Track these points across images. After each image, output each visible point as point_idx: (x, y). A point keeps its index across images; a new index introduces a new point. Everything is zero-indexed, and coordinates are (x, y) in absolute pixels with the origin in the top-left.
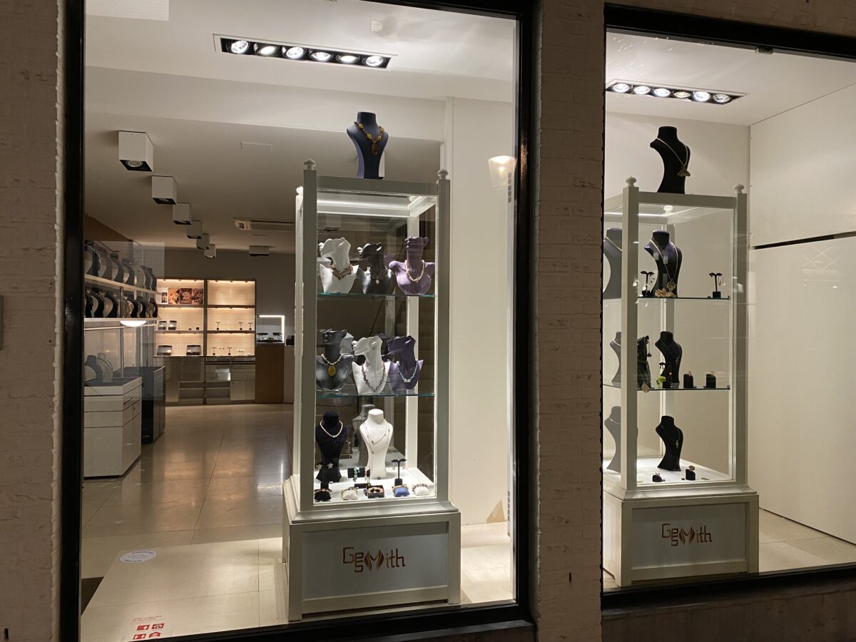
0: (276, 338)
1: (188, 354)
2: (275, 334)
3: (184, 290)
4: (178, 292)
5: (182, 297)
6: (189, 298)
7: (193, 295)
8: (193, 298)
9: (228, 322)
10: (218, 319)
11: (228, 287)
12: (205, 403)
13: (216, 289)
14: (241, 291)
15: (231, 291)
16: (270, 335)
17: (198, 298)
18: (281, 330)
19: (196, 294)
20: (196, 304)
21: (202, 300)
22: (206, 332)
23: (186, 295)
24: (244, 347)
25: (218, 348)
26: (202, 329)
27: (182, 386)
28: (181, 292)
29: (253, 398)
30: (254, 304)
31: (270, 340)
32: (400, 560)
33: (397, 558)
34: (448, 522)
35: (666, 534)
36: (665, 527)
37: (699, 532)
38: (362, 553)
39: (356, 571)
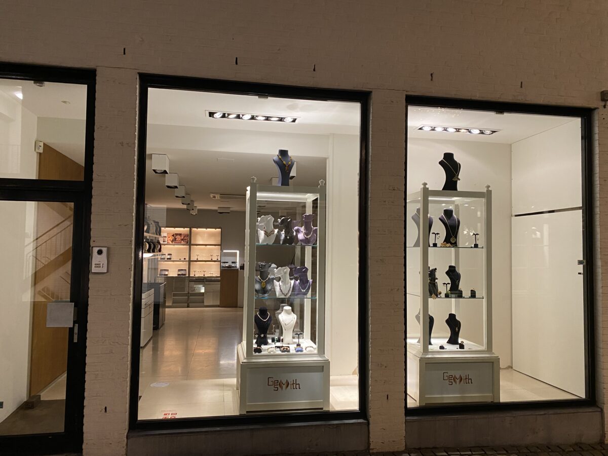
0: (233, 265)
1: (178, 275)
2: (233, 263)
3: (177, 234)
4: (173, 236)
5: (175, 239)
6: (180, 239)
7: (182, 238)
8: (182, 240)
9: (204, 255)
10: (198, 253)
11: (204, 233)
12: (188, 307)
13: (197, 233)
14: (211, 235)
15: (206, 235)
16: (230, 264)
17: (185, 240)
18: (236, 260)
19: (184, 237)
20: (184, 243)
21: (188, 241)
22: (190, 261)
23: (178, 237)
24: (214, 271)
25: (197, 271)
26: (187, 259)
27: (174, 295)
28: (175, 236)
29: (219, 304)
30: (220, 243)
31: (230, 267)
32: (297, 386)
33: (296, 384)
34: (323, 366)
35: (446, 378)
36: (445, 374)
37: (465, 378)
38: (278, 381)
39: (274, 390)
